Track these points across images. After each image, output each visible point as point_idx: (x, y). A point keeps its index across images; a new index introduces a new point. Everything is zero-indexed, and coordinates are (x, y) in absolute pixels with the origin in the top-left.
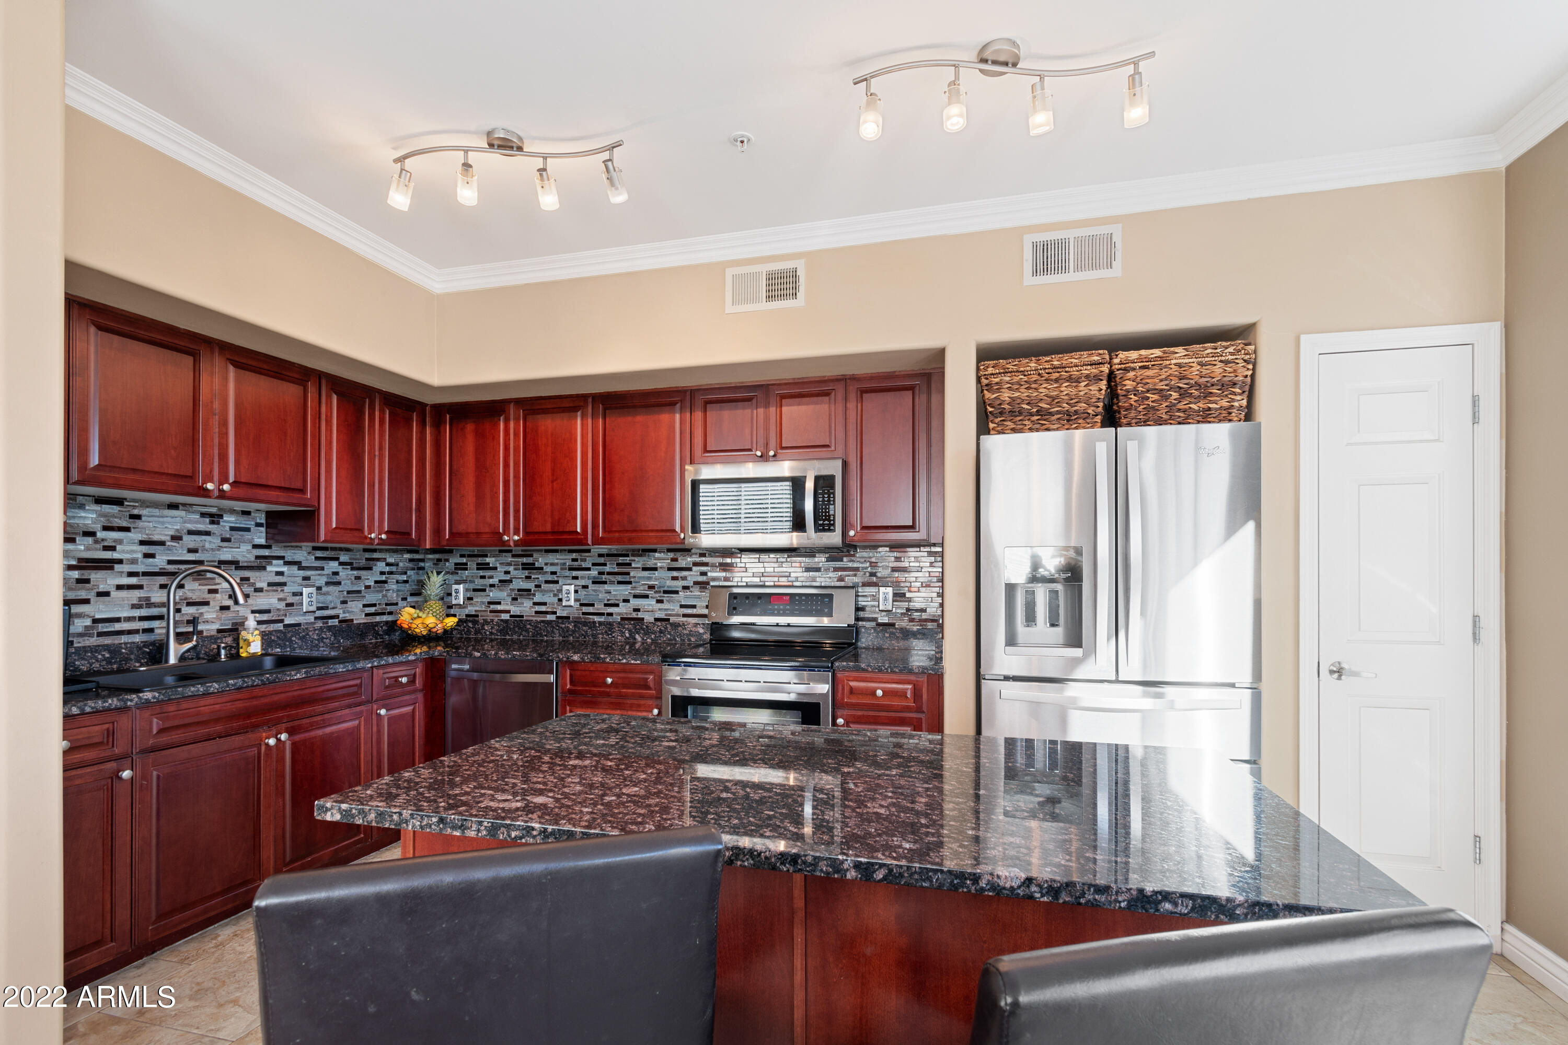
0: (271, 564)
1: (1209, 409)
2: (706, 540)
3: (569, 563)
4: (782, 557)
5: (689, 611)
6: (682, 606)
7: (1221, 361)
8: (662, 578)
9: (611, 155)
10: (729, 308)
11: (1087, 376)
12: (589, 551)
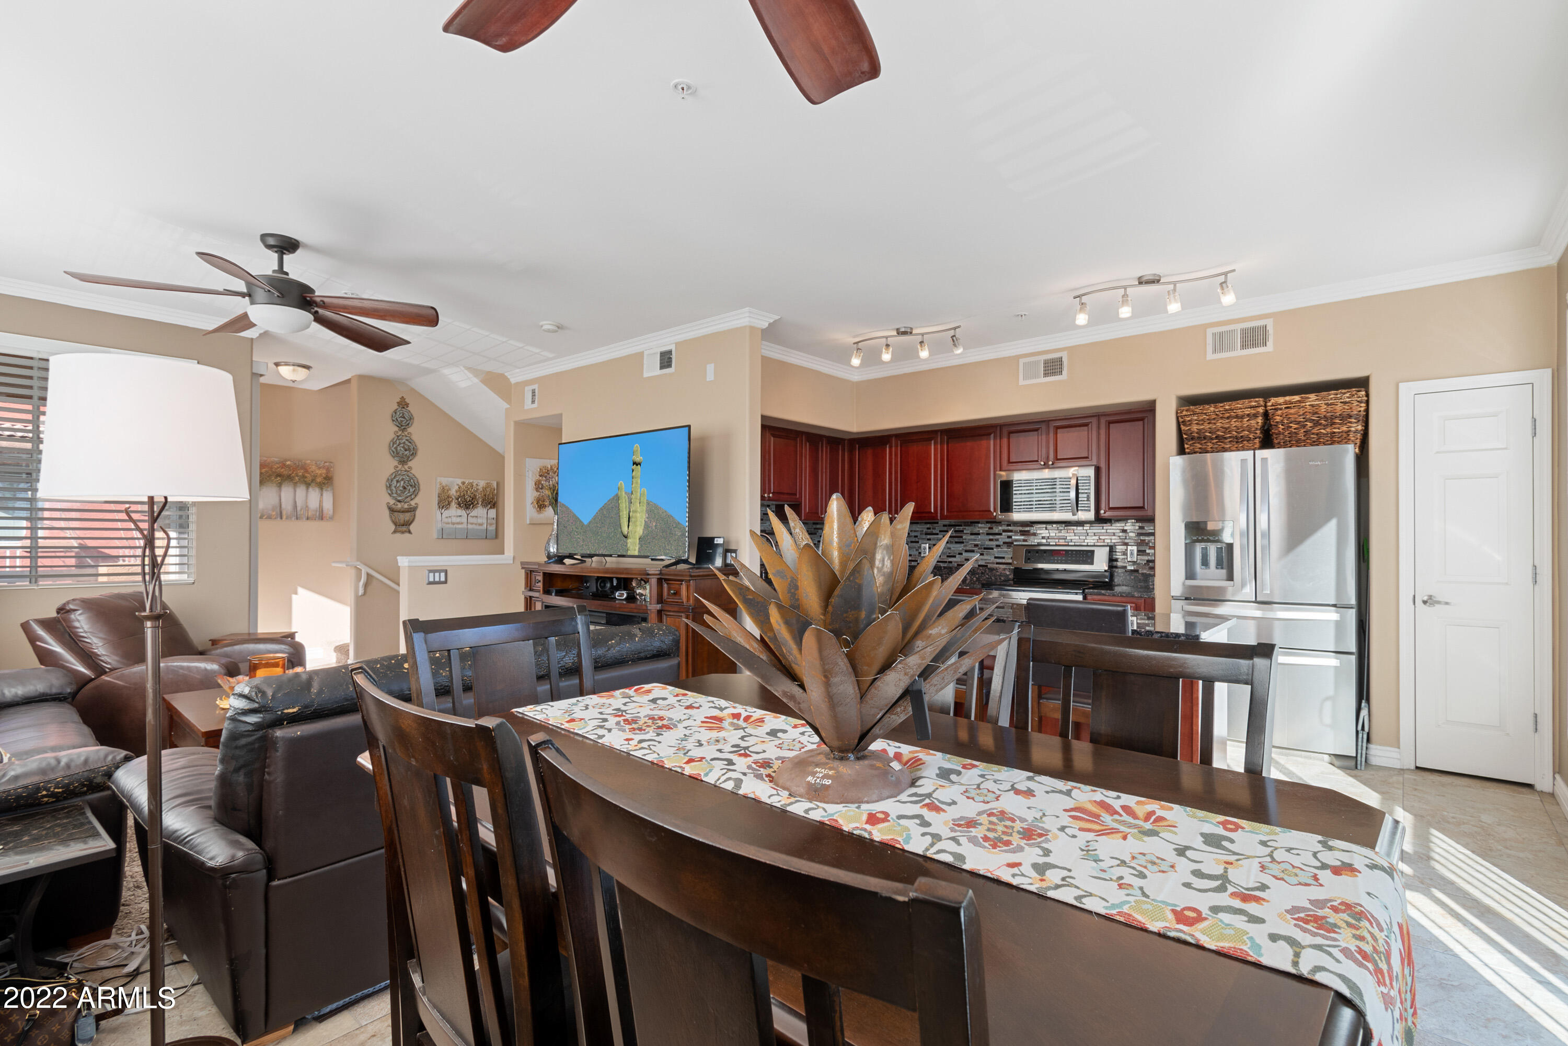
1: (1334, 433)
2: (1017, 516)
3: (925, 530)
4: (1061, 527)
5: (998, 561)
6: (996, 558)
7: (1341, 402)
8: (982, 539)
9: (955, 332)
10: (1022, 382)
11: (1248, 415)
12: (937, 523)
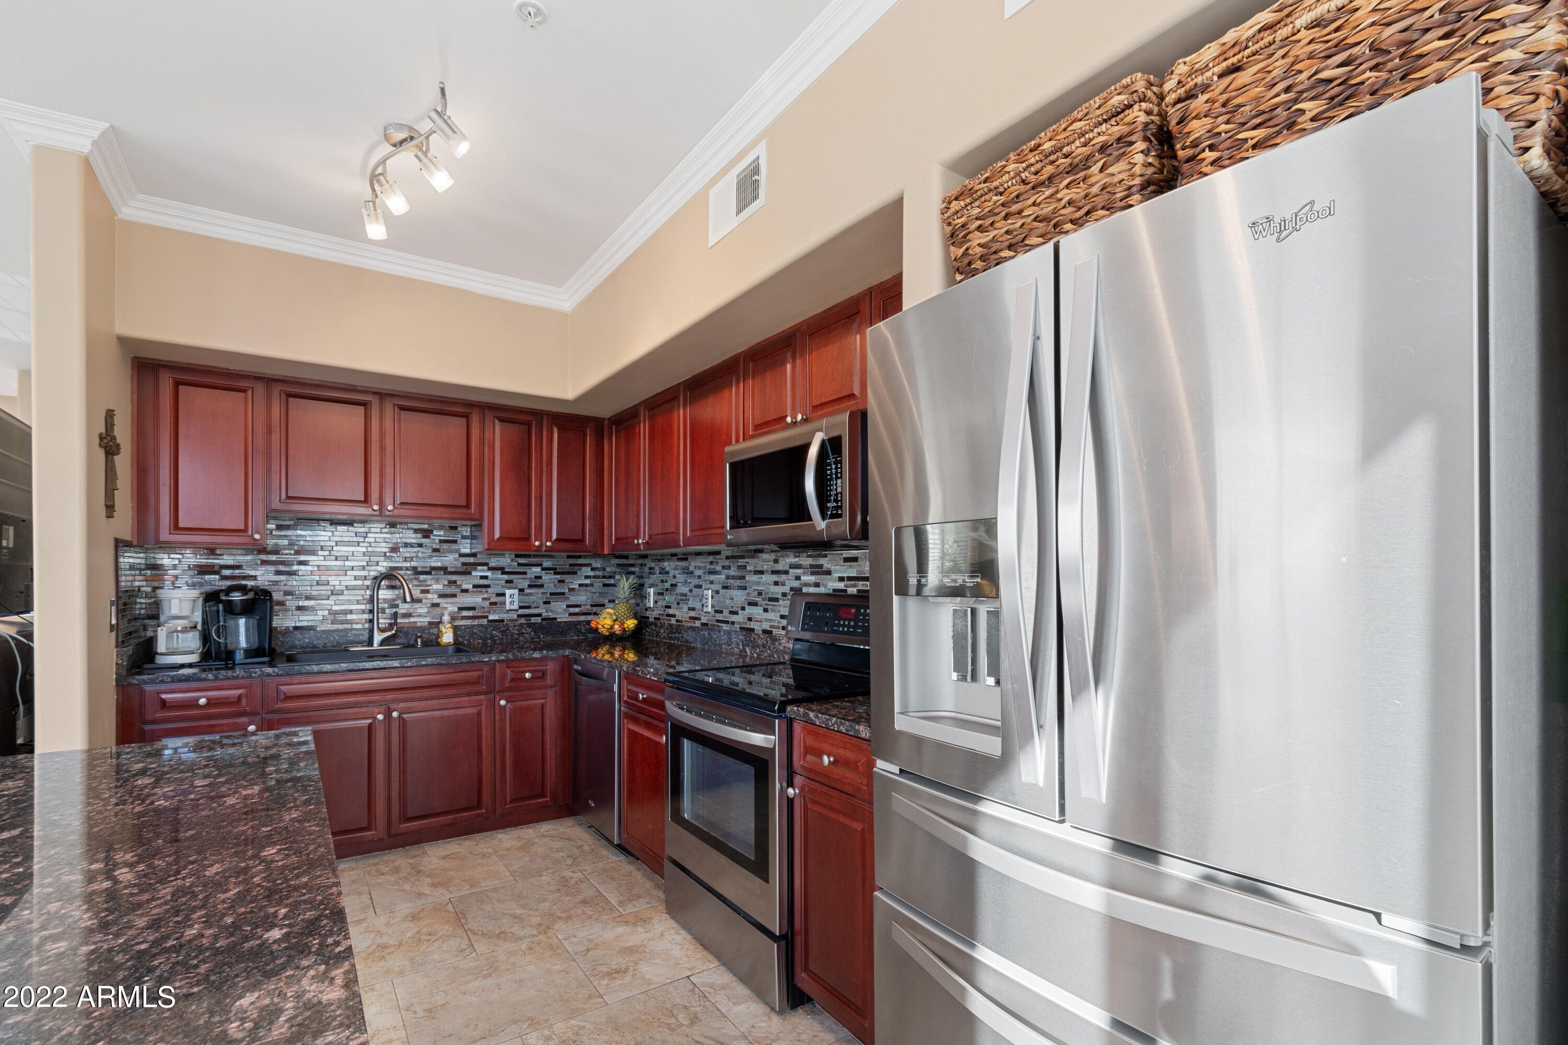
0: (476, 570)
3: (708, 566)
6: (782, 617)
8: (768, 583)
10: (711, 240)
